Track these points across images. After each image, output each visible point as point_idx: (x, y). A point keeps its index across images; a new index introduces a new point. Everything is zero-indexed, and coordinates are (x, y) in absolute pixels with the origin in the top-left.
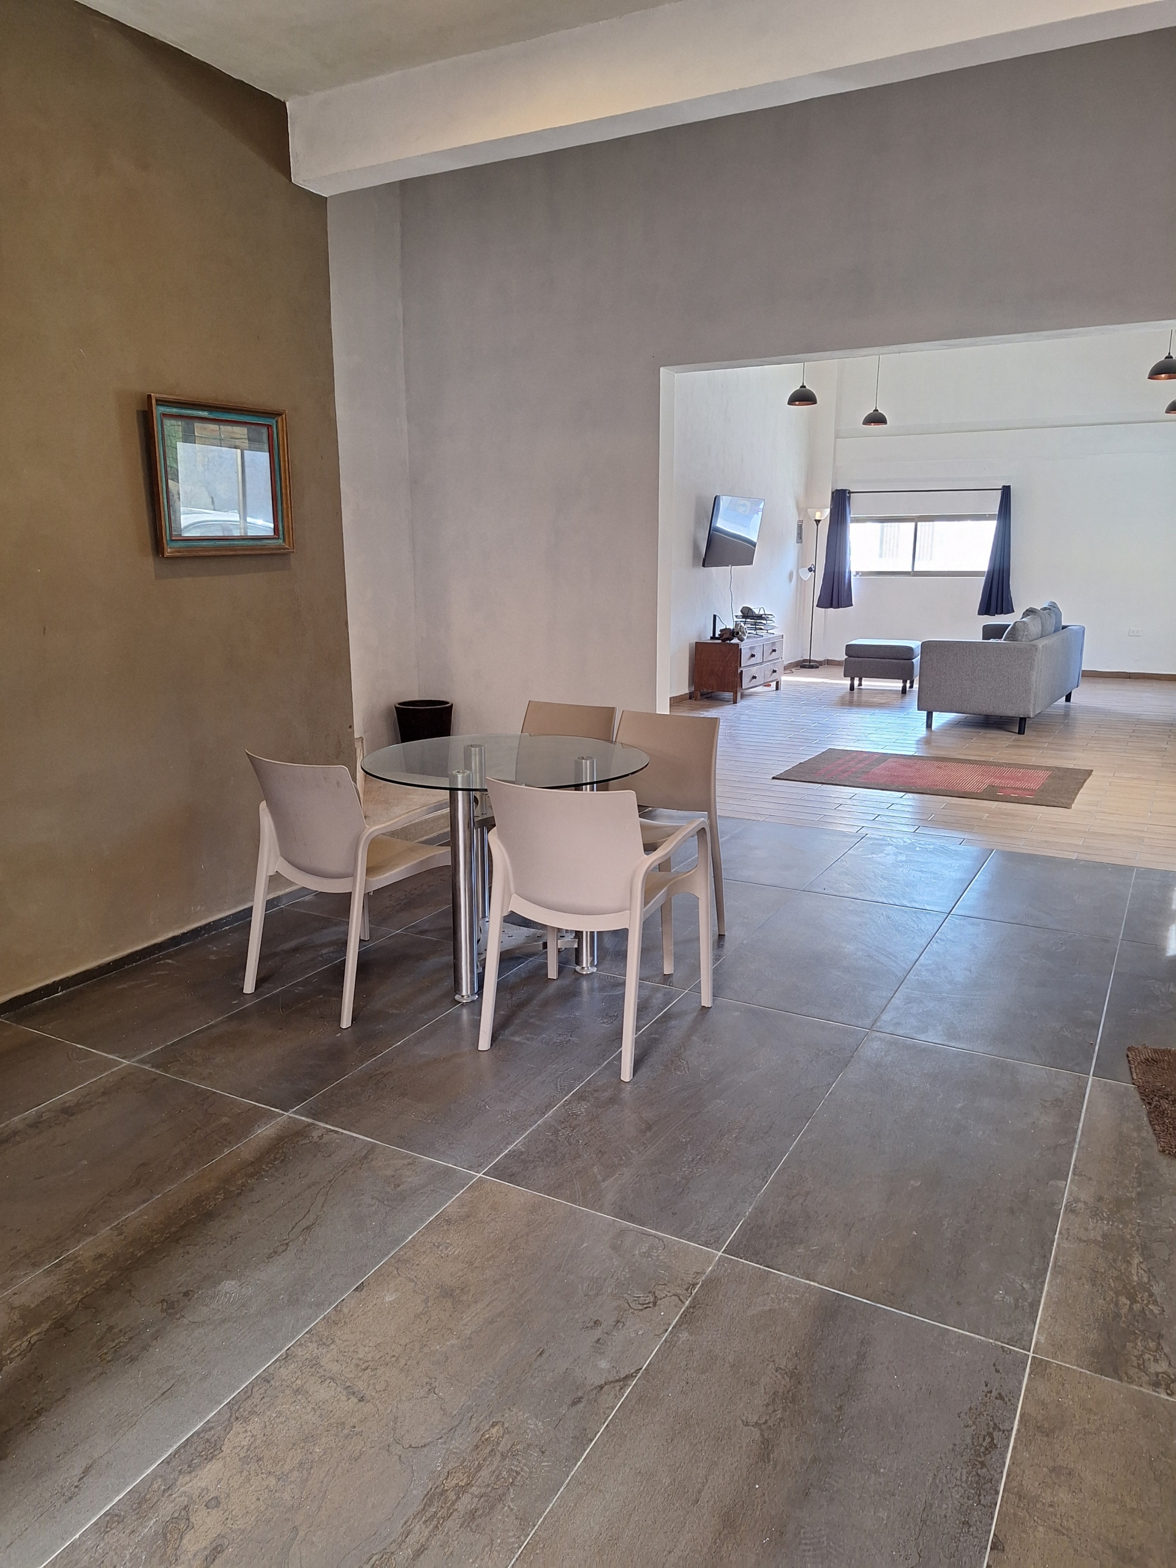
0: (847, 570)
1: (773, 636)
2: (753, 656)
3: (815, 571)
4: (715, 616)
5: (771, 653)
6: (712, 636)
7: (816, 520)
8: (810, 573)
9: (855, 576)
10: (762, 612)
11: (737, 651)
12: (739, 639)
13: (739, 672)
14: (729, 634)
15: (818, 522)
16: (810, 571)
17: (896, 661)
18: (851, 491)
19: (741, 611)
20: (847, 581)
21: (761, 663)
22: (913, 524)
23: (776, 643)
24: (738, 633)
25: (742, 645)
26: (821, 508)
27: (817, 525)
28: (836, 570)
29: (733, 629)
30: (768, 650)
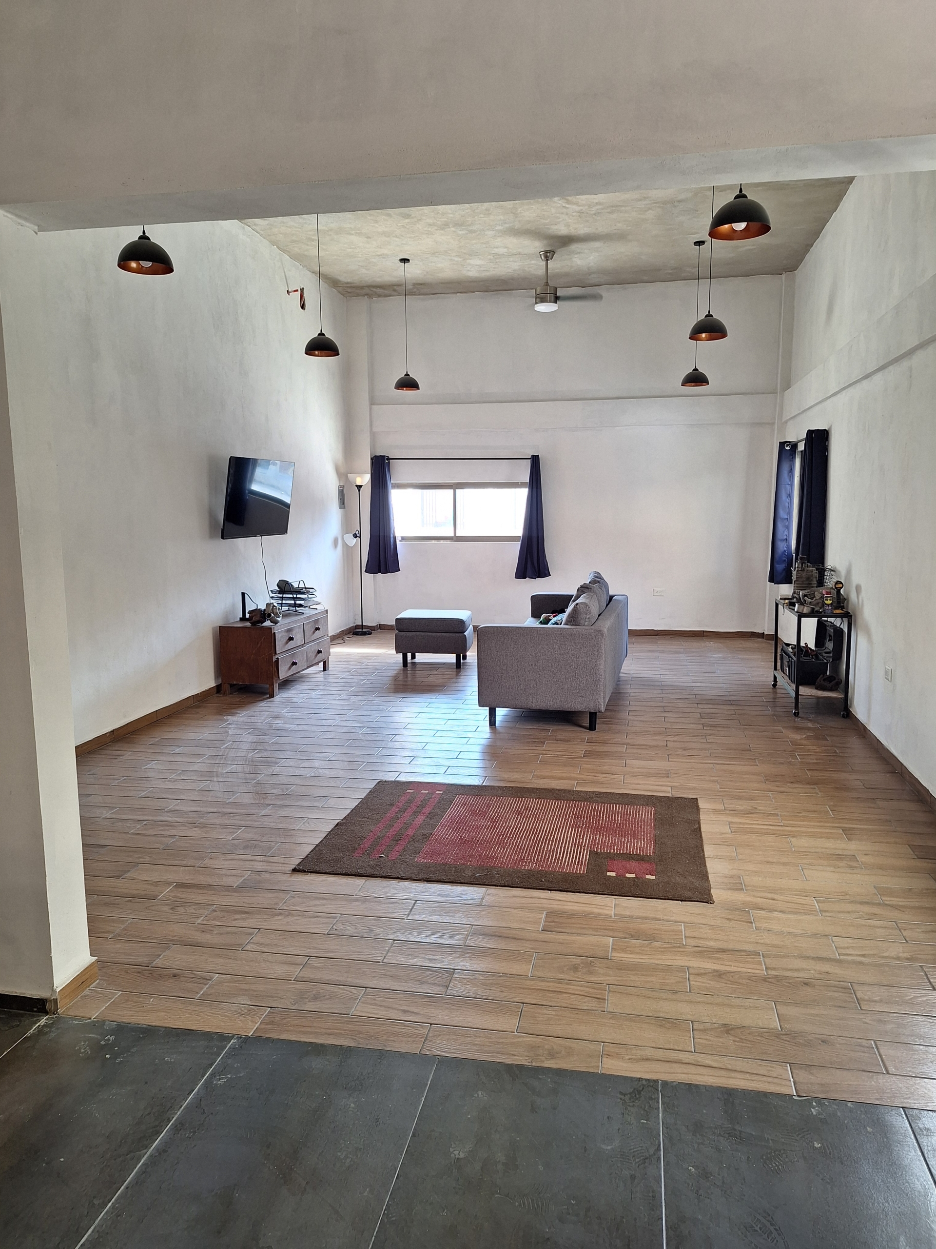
0: (392, 536)
1: (316, 612)
2: (291, 639)
3: (360, 537)
4: (243, 594)
5: (314, 632)
6: (241, 617)
7: (357, 486)
8: (355, 539)
9: (400, 541)
10: (302, 585)
11: (271, 637)
12: (271, 622)
13: (274, 659)
14: (260, 616)
15: (359, 487)
16: (356, 537)
17: (448, 635)
18: (390, 457)
19: (278, 585)
20: (392, 547)
21: (302, 646)
22: (451, 491)
23: (320, 620)
24: (269, 615)
25: (276, 629)
26: (361, 473)
27: (359, 491)
28: (382, 534)
29: (265, 610)
30: (309, 629)
